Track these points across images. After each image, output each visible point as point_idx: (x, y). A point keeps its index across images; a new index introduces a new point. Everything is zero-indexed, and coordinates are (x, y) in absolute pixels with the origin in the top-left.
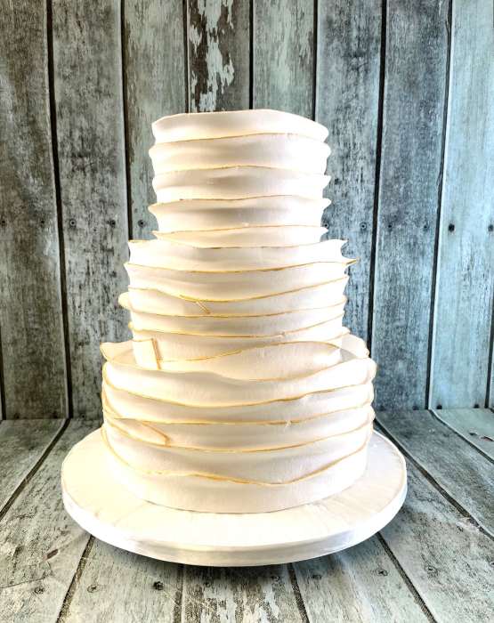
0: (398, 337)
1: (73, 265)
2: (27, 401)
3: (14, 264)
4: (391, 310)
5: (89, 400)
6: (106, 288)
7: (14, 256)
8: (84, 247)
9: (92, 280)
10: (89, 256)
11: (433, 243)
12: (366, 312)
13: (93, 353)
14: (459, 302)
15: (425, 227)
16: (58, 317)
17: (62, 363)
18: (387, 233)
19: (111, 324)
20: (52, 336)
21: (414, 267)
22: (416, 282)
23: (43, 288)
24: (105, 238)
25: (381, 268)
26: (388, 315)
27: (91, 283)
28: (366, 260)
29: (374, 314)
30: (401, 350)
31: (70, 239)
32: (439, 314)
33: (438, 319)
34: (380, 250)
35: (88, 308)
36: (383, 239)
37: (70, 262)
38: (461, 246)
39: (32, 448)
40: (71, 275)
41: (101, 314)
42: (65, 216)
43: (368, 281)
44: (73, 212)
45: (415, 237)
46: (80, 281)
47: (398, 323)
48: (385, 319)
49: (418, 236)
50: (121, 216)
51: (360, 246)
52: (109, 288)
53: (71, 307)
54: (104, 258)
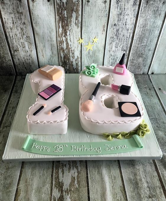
0: (142, 49)
1: (6, 20)
4: (141, 39)
10: (13, 15)
12: (130, 40)
13: (21, 54)
15: (164, 2)
16: (4, 41)
18: (145, 5)
19: (26, 44)
22: (154, 27)
24: (18, 7)
26: (139, 41)
28: (134, 18)
32: (161, 40)
33: (160, 42)
35: (16, 37)
36: (143, 8)
40: (7, 24)
41: (21, 39)
43: (133, 28)
45: (158, 7)
47: (143, 44)
48: (138, 42)
49: (159, 6)
51: (132, 11)
53: (9, 37)
54: (19, 16)
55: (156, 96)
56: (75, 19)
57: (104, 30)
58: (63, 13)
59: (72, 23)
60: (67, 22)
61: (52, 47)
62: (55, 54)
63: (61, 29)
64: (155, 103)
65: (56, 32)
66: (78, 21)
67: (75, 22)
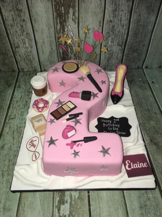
0: (137, 45)
1: (6, 17)
4: (136, 35)
5: (24, 66)
6: (21, 26)
8: (9, 9)
9: (15, 23)
10: (12, 13)
12: (126, 36)
13: (22, 50)
16: (6, 38)
17: (12, 54)
19: (26, 40)
20: (5, 44)
21: (148, 16)
22: (148, 23)
24: (17, 5)
25: (134, 17)
26: (134, 37)
27: (15, 24)
28: (128, 14)
30: (137, 49)
31: (3, 6)
33: (153, 37)
34: (135, 9)
35: (16, 34)
39: (9, 86)
41: (22, 36)
43: (128, 23)
46: (11, 24)
47: (137, 40)
49: (152, 2)
51: (126, 7)
52: (23, 26)
53: (10, 34)
54: (18, 14)
55: (149, 89)
56: (72, 15)
57: (100, 26)
58: (61, 10)
59: (70, 19)
60: (65, 18)
61: (51, 43)
62: (54, 50)
63: (59, 26)
64: (148, 95)
65: (55, 28)
66: (75, 17)
67: (72, 18)
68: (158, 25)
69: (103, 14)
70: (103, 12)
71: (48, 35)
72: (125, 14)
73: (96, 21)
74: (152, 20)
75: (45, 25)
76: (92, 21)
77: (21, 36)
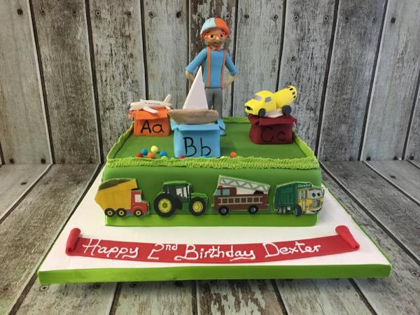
2: (70, 150)
3: (53, 47)
6: (125, 66)
7: (53, 40)
8: (107, 34)
9: (114, 60)
11: (379, 33)
14: (392, 80)
17: (95, 123)
20: (86, 103)
21: (362, 52)
23: (77, 66)
25: (337, 53)
29: (327, 89)
31: (96, 27)
34: (337, 38)
37: (97, 45)
38: (399, 35)
39: (79, 183)
42: (92, 8)
44: (98, 5)
46: (105, 61)
50: (135, 9)
68: (379, 68)
69: (279, 45)
70: (280, 42)
71: (174, 85)
72: (321, 47)
73: (266, 60)
74: (369, 58)
75: (170, 64)
76: (260, 61)
77: (120, 85)
